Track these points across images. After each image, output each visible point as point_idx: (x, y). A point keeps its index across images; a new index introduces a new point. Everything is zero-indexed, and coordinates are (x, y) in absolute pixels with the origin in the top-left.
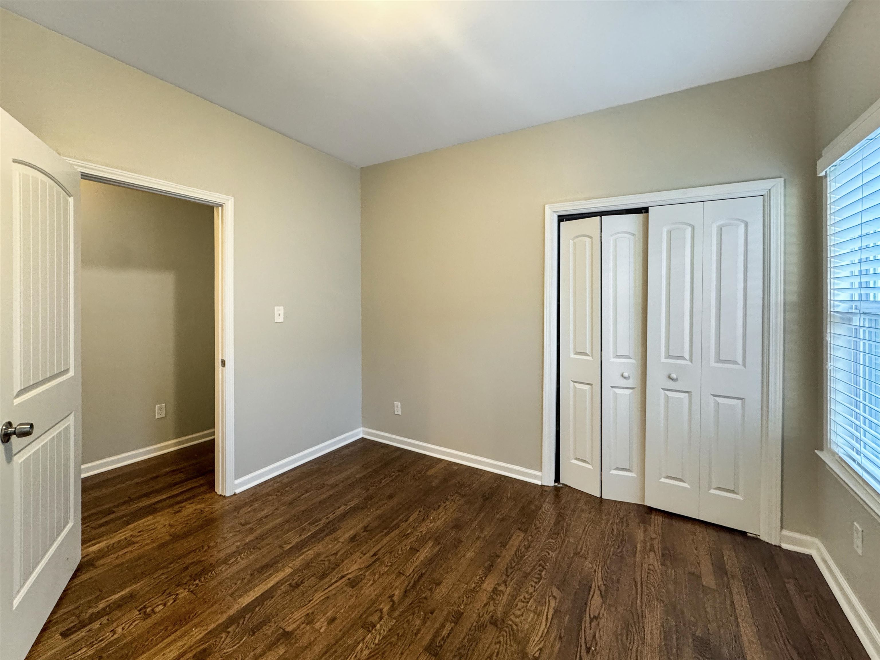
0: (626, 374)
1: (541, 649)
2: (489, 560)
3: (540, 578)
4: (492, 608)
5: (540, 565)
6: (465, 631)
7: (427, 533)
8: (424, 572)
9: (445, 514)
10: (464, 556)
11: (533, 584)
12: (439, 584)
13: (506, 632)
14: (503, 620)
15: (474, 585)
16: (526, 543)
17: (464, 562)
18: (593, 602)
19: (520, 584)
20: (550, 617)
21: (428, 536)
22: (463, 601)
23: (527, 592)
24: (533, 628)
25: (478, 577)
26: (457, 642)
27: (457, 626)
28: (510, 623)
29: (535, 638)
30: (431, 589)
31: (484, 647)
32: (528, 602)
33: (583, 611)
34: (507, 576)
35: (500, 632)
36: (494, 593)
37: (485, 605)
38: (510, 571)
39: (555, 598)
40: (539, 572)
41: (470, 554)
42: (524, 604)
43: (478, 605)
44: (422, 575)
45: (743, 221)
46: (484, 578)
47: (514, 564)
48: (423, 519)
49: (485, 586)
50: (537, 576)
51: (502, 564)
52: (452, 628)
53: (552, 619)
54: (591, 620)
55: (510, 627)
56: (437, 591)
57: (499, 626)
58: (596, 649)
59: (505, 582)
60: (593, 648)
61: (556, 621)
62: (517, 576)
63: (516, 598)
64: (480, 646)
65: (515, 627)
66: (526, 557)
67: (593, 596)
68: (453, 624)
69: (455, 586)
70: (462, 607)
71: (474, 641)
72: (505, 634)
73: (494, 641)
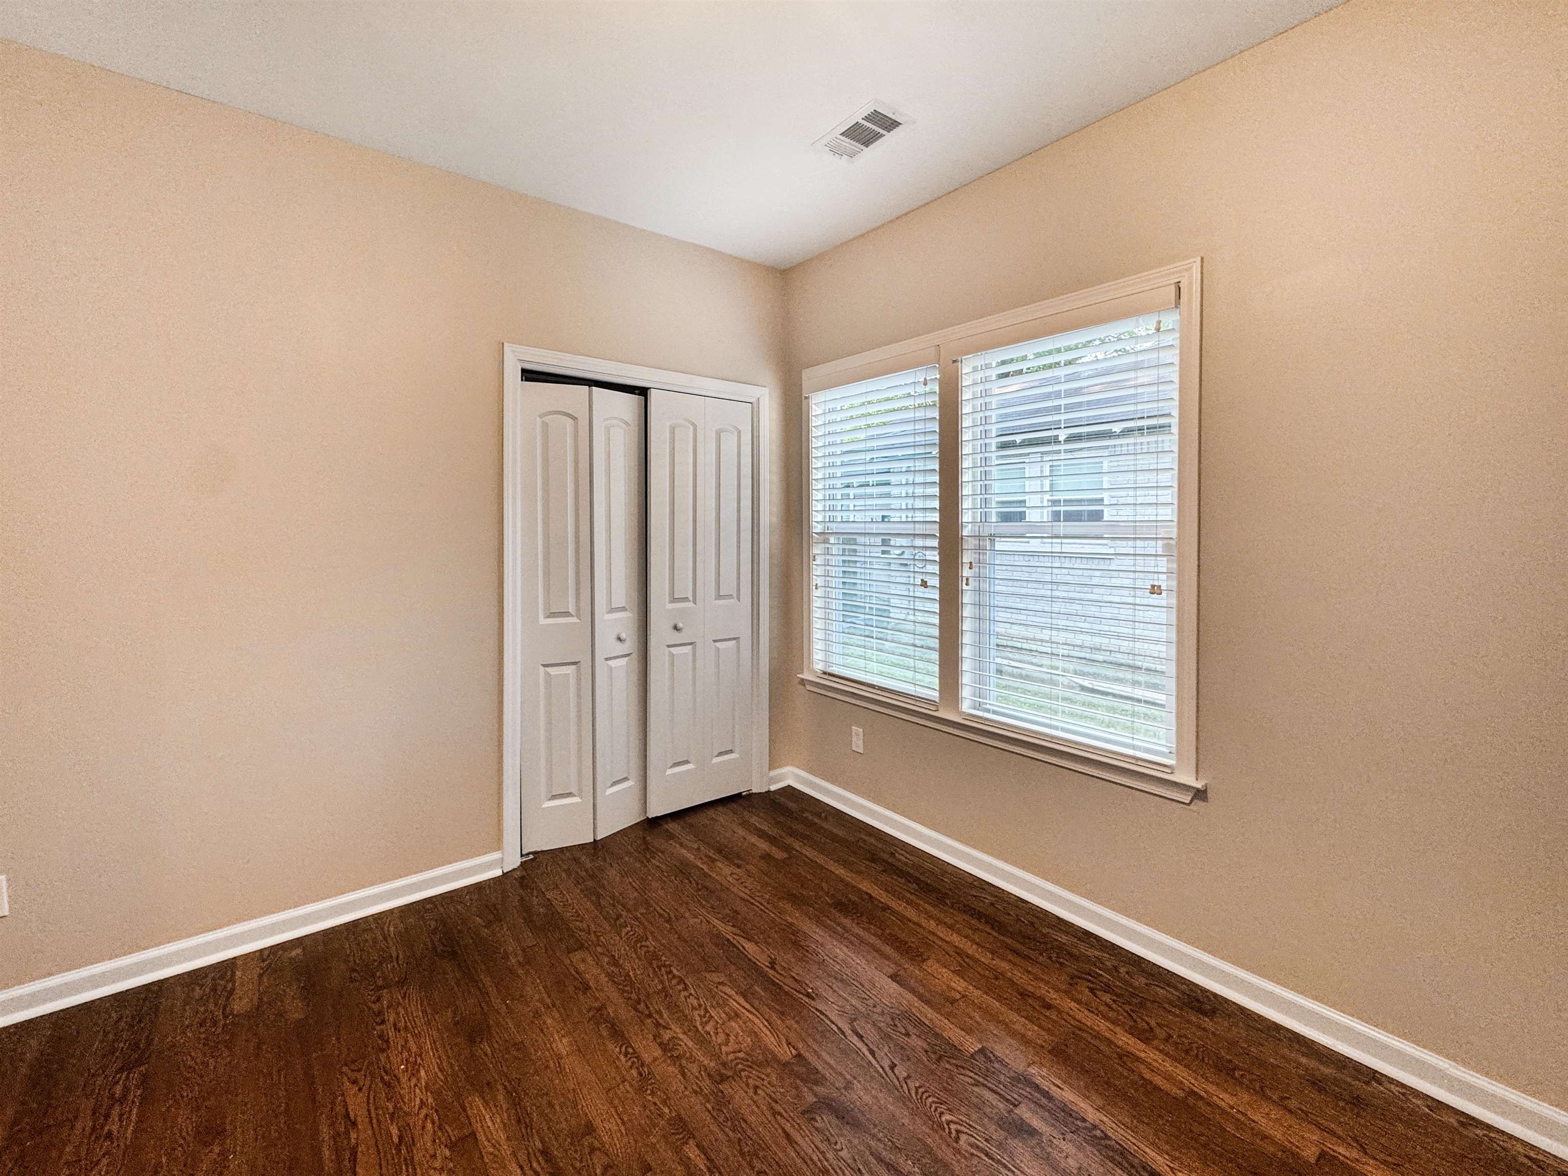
0: (623, 636)
1: (789, 1044)
2: (598, 1024)
3: (681, 981)
4: (694, 1068)
5: (659, 968)
6: (714, 1128)
7: (437, 1094)
8: (539, 1144)
9: (417, 1036)
10: (560, 1057)
11: (686, 993)
12: (590, 1129)
13: (744, 1070)
14: (724, 1064)
15: (634, 1072)
16: (606, 959)
17: (571, 1063)
18: (751, 951)
19: (673, 1008)
20: (748, 1006)
21: (449, 1096)
22: (655, 1104)
23: (694, 1008)
24: (754, 1034)
25: (622, 1057)
26: (726, 1150)
27: (697, 1134)
28: (731, 1057)
29: (770, 1040)
30: (593, 1150)
31: (752, 1112)
32: (711, 1017)
33: (758, 969)
34: (650, 1016)
35: (741, 1078)
36: (670, 1050)
37: (683, 1075)
38: (642, 1007)
39: (722, 983)
40: (670, 976)
41: (562, 1045)
42: (712, 1023)
43: (677, 1084)
44: (545, 1153)
45: (736, 429)
46: (630, 1050)
47: (634, 996)
48: (388, 1085)
49: (646, 1057)
50: (674, 982)
51: (619, 1009)
52: (698, 1146)
53: (752, 1006)
54: (773, 968)
55: (738, 1061)
56: (606, 1139)
57: (730, 1074)
58: (812, 988)
59: (658, 1025)
60: (810, 991)
61: (756, 1003)
62: (656, 1004)
63: (695, 1027)
64: (752, 1119)
65: (741, 1055)
66: (631, 974)
67: (743, 947)
68: (691, 1142)
69: (616, 1102)
70: (667, 1110)
71: (737, 1121)
72: (746, 1073)
73: (751, 1093)
